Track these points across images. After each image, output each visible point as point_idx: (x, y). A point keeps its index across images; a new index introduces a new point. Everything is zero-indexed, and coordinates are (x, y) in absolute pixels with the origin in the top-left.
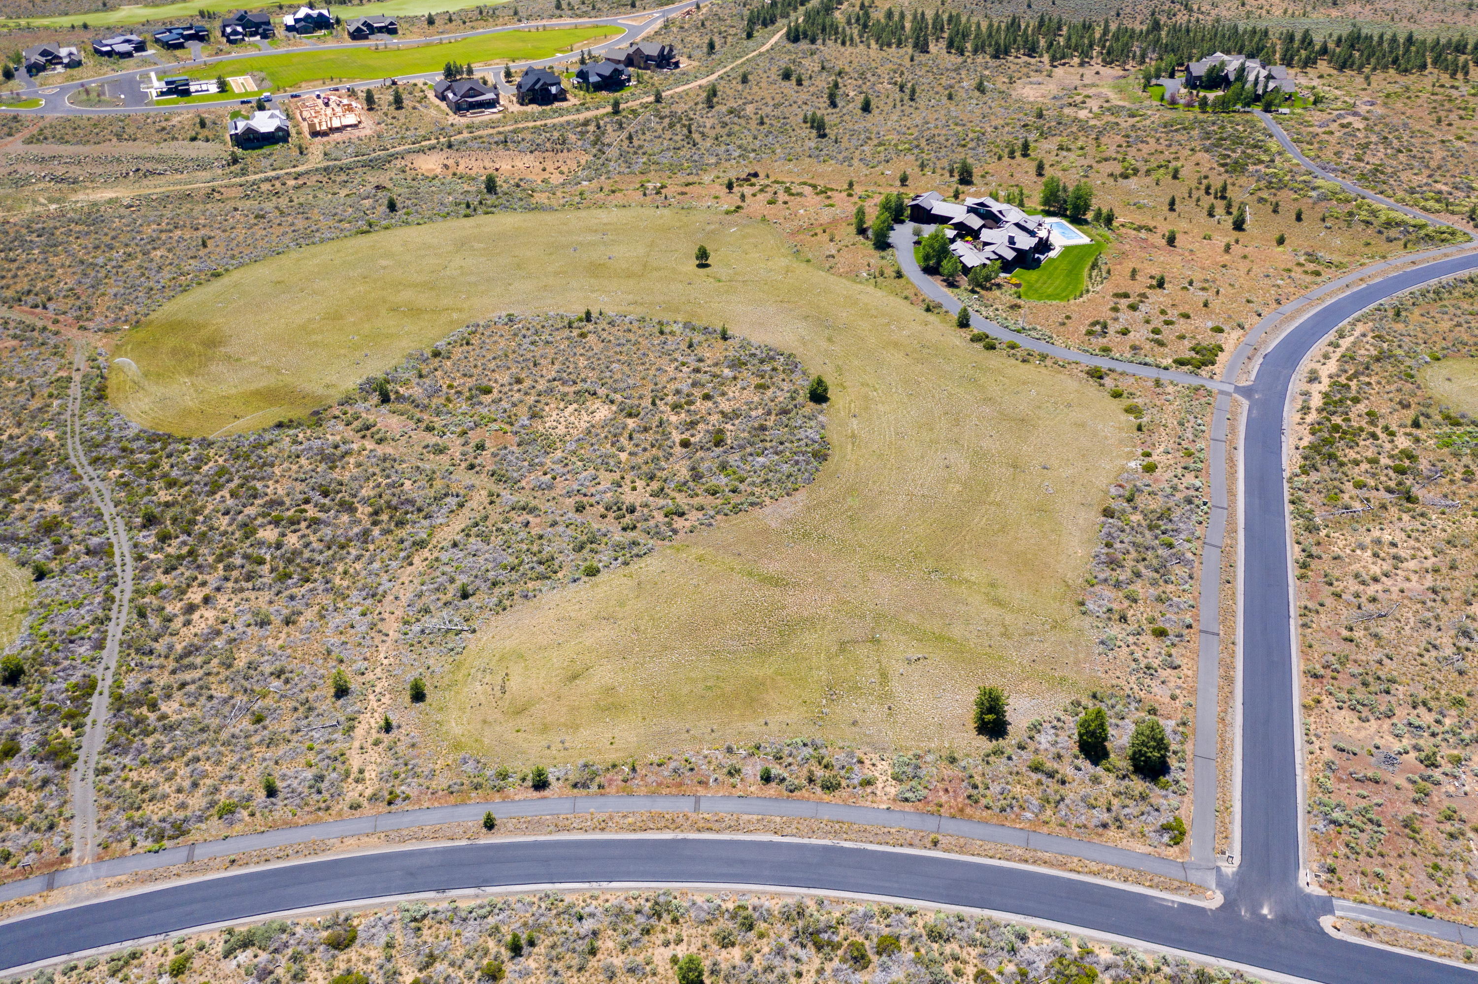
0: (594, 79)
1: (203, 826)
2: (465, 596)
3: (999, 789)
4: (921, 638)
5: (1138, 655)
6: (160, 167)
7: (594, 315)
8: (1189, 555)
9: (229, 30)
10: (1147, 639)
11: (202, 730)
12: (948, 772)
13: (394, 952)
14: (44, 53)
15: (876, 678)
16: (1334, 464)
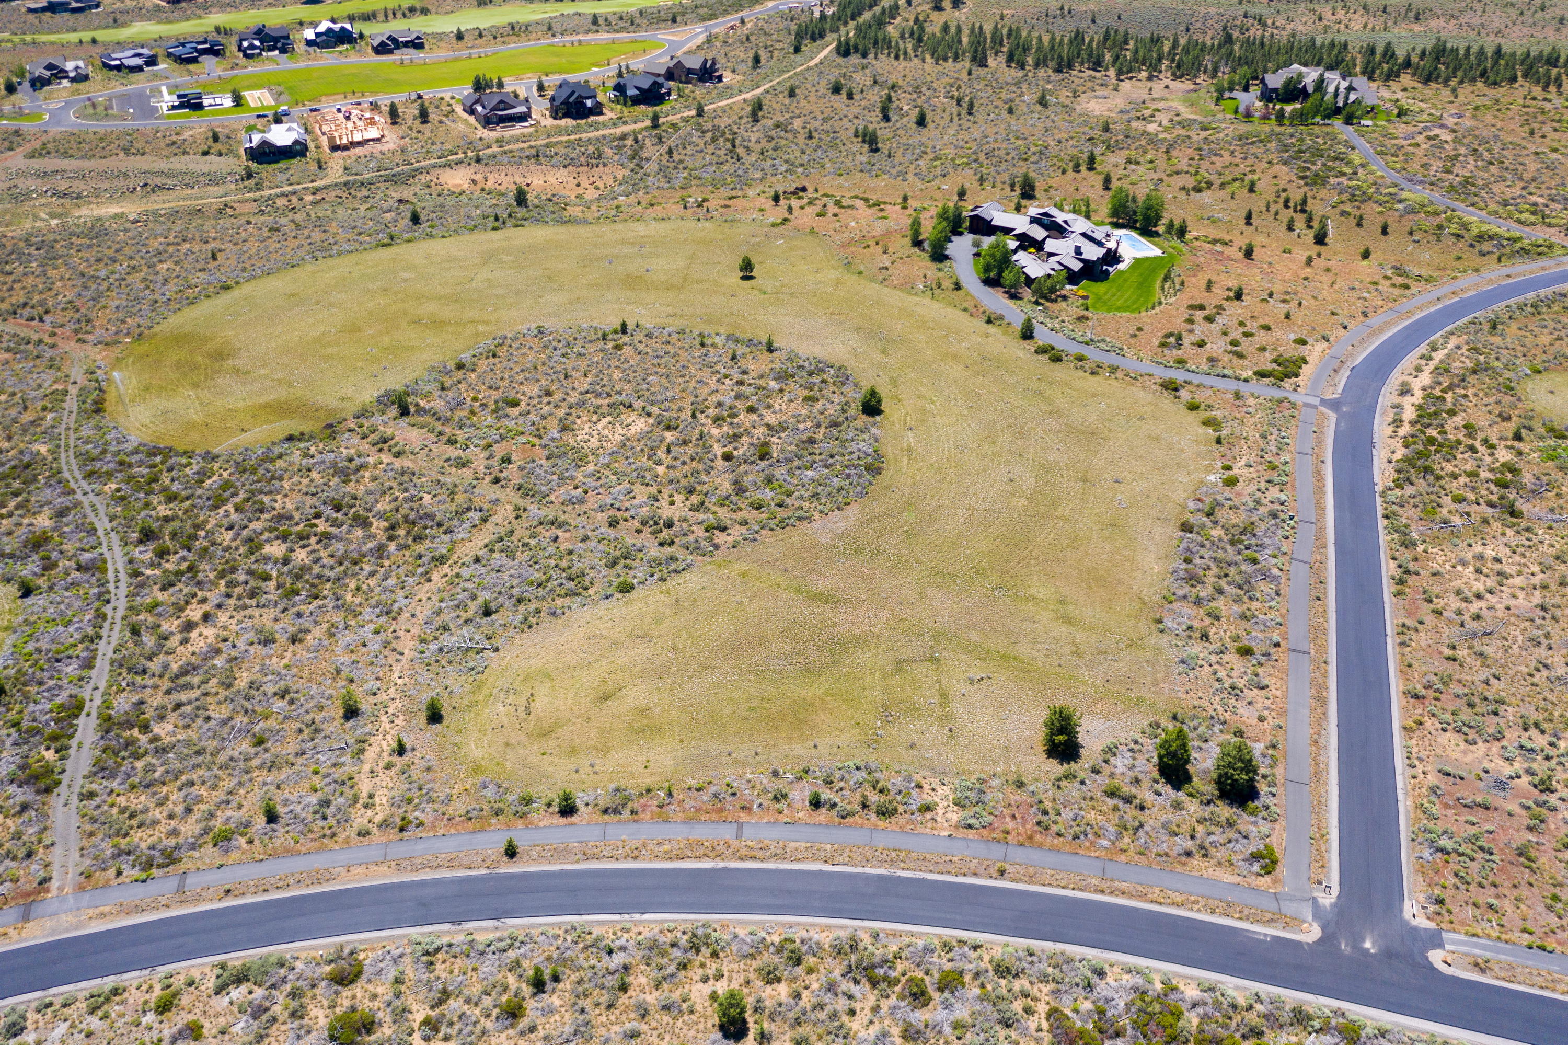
0: (631, 92)
1: (196, 854)
2: (487, 613)
3: (1071, 815)
4: (985, 656)
5: (1222, 674)
6: (170, 182)
7: (631, 326)
8: (1275, 571)
9: (245, 44)
10: (1232, 658)
11: (198, 753)
12: (1015, 797)
13: (403, 988)
14: (50, 67)
15: (936, 699)
16: (1430, 478)
